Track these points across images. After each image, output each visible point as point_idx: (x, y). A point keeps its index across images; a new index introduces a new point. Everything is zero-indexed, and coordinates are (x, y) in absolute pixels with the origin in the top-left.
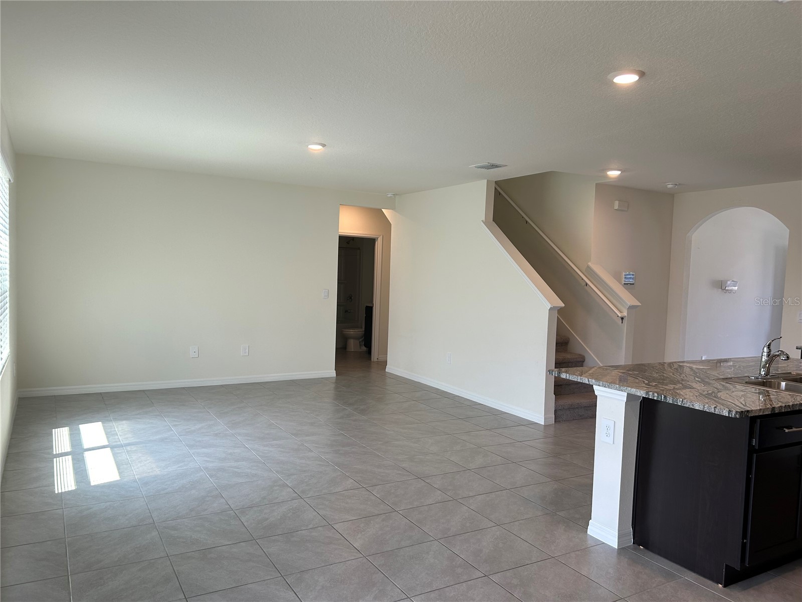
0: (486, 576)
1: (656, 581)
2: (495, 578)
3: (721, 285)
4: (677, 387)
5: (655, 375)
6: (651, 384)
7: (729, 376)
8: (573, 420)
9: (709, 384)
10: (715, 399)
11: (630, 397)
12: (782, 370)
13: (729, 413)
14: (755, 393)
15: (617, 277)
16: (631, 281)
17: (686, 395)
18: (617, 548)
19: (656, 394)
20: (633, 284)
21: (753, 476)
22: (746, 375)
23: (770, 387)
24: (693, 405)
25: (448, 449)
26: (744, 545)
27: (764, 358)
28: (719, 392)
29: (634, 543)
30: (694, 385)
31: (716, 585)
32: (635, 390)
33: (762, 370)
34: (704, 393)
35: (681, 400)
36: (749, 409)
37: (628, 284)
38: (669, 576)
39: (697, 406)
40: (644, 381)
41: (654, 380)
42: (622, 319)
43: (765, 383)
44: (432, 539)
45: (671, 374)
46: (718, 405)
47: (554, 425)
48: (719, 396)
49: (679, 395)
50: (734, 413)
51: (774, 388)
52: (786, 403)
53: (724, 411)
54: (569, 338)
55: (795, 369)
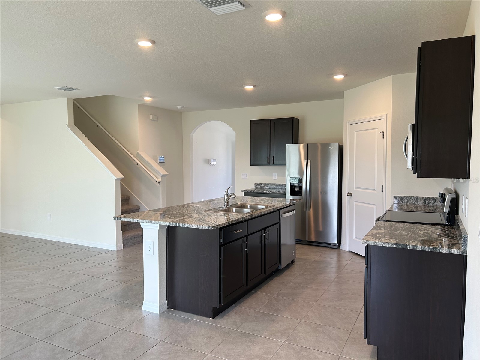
0: (78, 354)
1: (179, 326)
2: (84, 353)
3: (208, 162)
4: (185, 218)
5: (175, 212)
6: (172, 218)
7: (211, 209)
8: (135, 244)
9: (201, 214)
10: (203, 221)
11: (161, 227)
12: (234, 203)
13: (209, 228)
14: (222, 216)
15: (155, 159)
16: (163, 161)
17: (189, 221)
18: (159, 313)
19: (174, 223)
20: (164, 163)
21: (222, 258)
22: (219, 207)
23: (229, 212)
24: (192, 226)
25: (51, 278)
26: (220, 294)
27: (226, 198)
28: (205, 217)
29: (168, 308)
30: (194, 215)
31: (209, 319)
32: (163, 222)
33: (225, 203)
34: (198, 219)
35: (187, 224)
36: (218, 224)
37: (161, 163)
38: (186, 321)
39: (194, 227)
40: (168, 217)
41: (174, 215)
42: (159, 182)
43: (227, 210)
44: (38, 341)
45: (183, 211)
46: (204, 224)
47: (123, 250)
48: (205, 220)
49: (185, 222)
50: (211, 227)
51: (231, 212)
52: (234, 219)
53: (207, 227)
54: (129, 196)
55: (240, 201)
